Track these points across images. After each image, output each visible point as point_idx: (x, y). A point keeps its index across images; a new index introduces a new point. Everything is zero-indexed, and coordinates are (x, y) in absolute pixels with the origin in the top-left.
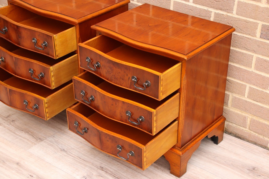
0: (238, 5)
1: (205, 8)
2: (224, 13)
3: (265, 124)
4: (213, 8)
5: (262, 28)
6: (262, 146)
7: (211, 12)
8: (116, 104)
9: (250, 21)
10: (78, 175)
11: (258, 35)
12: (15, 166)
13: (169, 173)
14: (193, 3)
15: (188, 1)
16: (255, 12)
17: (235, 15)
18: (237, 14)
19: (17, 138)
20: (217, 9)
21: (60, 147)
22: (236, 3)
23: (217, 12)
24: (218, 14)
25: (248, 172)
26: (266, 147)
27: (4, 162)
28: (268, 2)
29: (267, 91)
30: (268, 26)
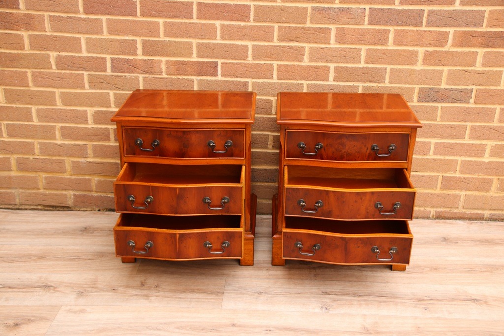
0: (391, 73)
1: (351, 84)
2: (375, 84)
3: (426, 193)
4: (361, 81)
5: (420, 91)
6: (424, 218)
7: (359, 86)
8: (361, 199)
9: (405, 87)
10: (314, 309)
11: (416, 99)
12: (235, 329)
13: (390, 271)
14: (334, 81)
15: (328, 80)
16: (412, 77)
17: (387, 85)
18: (390, 82)
19: (191, 302)
20: (365, 82)
21: (253, 291)
22: (388, 71)
23: (366, 84)
24: (367, 87)
25: (445, 243)
26: (428, 218)
27: (217, 330)
28: (425, 64)
29: (428, 157)
30: (426, 87)
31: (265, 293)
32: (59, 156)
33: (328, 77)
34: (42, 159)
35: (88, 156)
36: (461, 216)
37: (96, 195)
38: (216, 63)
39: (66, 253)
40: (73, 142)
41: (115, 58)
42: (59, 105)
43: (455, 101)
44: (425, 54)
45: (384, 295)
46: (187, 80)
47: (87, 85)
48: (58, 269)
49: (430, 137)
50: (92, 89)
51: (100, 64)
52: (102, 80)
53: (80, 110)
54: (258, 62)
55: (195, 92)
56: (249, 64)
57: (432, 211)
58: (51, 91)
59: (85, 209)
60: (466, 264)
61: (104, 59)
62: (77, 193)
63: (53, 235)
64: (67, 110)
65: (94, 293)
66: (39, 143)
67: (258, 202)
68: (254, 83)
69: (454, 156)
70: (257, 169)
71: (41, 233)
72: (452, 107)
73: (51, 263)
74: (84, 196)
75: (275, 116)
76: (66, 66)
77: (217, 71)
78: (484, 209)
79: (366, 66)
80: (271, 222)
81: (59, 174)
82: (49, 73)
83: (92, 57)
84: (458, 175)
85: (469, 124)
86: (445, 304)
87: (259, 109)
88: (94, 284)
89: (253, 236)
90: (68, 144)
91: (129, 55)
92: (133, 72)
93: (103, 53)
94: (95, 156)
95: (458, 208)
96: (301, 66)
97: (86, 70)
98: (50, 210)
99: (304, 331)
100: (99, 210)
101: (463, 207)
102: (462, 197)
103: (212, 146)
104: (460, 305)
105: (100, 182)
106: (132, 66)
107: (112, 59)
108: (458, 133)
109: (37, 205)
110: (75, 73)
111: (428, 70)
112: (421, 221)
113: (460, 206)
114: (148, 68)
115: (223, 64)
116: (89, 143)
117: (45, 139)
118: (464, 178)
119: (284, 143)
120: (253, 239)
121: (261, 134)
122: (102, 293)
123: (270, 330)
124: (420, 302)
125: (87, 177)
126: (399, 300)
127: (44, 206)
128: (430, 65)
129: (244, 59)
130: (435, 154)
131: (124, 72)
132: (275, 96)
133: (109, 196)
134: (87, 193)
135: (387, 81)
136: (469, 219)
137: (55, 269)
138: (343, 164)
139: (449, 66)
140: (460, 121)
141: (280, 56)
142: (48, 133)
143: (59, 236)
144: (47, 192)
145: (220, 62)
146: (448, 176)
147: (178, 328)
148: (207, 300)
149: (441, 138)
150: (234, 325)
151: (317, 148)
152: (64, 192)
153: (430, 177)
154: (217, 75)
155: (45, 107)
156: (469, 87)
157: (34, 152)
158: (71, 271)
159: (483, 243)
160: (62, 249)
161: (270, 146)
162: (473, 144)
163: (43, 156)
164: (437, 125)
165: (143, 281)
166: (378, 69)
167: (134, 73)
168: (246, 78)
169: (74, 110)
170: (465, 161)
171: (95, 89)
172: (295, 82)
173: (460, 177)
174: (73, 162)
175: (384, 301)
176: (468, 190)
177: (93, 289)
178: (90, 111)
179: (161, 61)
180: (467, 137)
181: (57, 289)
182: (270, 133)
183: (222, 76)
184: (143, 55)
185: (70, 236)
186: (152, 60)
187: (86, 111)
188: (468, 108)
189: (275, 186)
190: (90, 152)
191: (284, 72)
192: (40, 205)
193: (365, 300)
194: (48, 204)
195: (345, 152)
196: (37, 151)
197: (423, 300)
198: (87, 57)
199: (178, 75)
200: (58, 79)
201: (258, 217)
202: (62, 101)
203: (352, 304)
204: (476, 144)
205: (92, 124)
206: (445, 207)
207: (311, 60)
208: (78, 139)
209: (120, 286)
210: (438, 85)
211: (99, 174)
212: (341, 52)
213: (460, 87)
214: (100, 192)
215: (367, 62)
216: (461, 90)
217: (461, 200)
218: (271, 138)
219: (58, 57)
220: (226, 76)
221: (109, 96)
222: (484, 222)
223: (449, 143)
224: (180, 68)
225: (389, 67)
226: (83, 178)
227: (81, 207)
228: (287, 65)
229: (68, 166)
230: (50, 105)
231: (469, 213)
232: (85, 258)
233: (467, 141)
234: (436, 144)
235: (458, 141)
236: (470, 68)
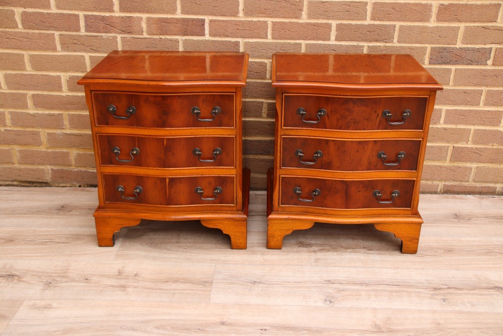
0: (400, 30)
1: (355, 43)
2: (381, 44)
3: (435, 166)
4: (366, 41)
5: (432, 51)
6: (431, 193)
7: (364, 46)
9: (416, 47)
10: (316, 302)
11: (427, 61)
12: (224, 328)
13: (400, 254)
14: (336, 40)
15: (329, 40)
16: (423, 35)
17: (396, 44)
18: (399, 42)
19: (174, 294)
20: (370, 41)
21: (246, 281)
22: (397, 28)
23: (371, 44)
24: (373, 47)
25: (456, 220)
26: (435, 193)
27: (203, 330)
28: (439, 20)
29: (439, 126)
30: (439, 47)
31: (260, 283)
32: (33, 127)
33: (329, 35)
34: (14, 131)
35: (65, 127)
36: (471, 190)
37: (75, 170)
38: (203, 21)
39: (38, 235)
40: (47, 112)
41: (89, 15)
42: (29, 70)
43: (470, 63)
44: (439, 8)
45: (395, 284)
46: (171, 40)
47: (59, 47)
48: (27, 255)
49: (441, 104)
50: (65, 51)
51: (71, 23)
52: (75, 41)
53: (52, 76)
54: (250, 19)
55: (180, 55)
56: (240, 21)
57: (440, 185)
58: (19, 54)
59: (64, 185)
60: (484, 245)
61: (77, 16)
62: (55, 168)
63: (26, 214)
64: (39, 75)
65: (63, 284)
66: (10, 112)
67: (251, 176)
68: (246, 44)
69: (466, 124)
70: (251, 141)
71: (13, 213)
72: (468, 69)
73: (20, 247)
74: (62, 171)
75: (270, 81)
76: (34, 25)
77: (204, 29)
78: (496, 182)
79: (372, 22)
80: (266, 198)
81: (35, 147)
82: (15, 32)
83: (63, 15)
84: (470, 145)
85: (484, 89)
86: (465, 293)
87: (252, 73)
88: (65, 273)
89: (245, 216)
90: (42, 114)
91: (105, 11)
92: (109, 32)
93: (75, 10)
94: (72, 128)
95: (468, 181)
96: (299, 23)
97: (57, 29)
98: (27, 186)
99: (305, 330)
100: (80, 186)
101: (474, 181)
102: (473, 170)
103: (197, 113)
104: (483, 295)
105: (78, 155)
106: (108, 25)
107: (86, 17)
108: (471, 98)
109: (12, 181)
110: (45, 33)
111: (442, 27)
112: (429, 196)
113: (471, 180)
114: (127, 27)
115: (211, 21)
116: (65, 113)
117: (16, 108)
118: (477, 149)
119: (280, 109)
120: (245, 220)
121: (254, 102)
122: (73, 284)
123: (265, 330)
124: (437, 292)
125: (65, 150)
126: (414, 290)
127: (20, 181)
128: (445, 21)
129: (234, 16)
130: (445, 122)
131: (100, 32)
132: (269, 59)
133: (89, 171)
134: (65, 168)
135: (395, 40)
136: (480, 193)
137: (23, 255)
138: (349, 134)
139: (466, 22)
140: (475, 85)
141: (276, 12)
142: (20, 102)
143: (32, 215)
144: (23, 167)
145: (207, 19)
146: (459, 147)
147: (157, 328)
148: (192, 292)
149: (453, 104)
150: (223, 323)
151: (320, 116)
152: (41, 167)
153: (440, 148)
154: (204, 35)
155: (14, 72)
156: (488, 46)
157: (5, 123)
158: (41, 256)
159: (498, 220)
160: (34, 230)
161: (264, 115)
162: (488, 111)
163: (15, 127)
164: (449, 89)
165: (121, 269)
166: (385, 26)
167: (111, 33)
168: (237, 37)
169: (46, 75)
170: (479, 129)
171: (69, 51)
172: (293, 42)
173: (472, 148)
174: (49, 134)
175: (396, 291)
176: (480, 162)
177: (63, 278)
178: (64, 76)
179: (141, 18)
180: (482, 103)
181: (22, 279)
182: (264, 101)
183: (210, 35)
184: (120, 11)
185: (44, 216)
186: (130, 17)
187: (59, 77)
188: (485, 70)
189: (271, 160)
190: (66, 122)
191: (280, 31)
192: (15, 181)
193: (374, 290)
194: (23, 180)
195: (351, 119)
196: (8, 122)
197: (440, 289)
198: (56, 14)
199: (161, 35)
200: (26, 40)
201: (251, 192)
202: (32, 65)
203: (360, 295)
204: (491, 111)
205: (66, 92)
206: (454, 180)
207: (310, 16)
208: (52, 108)
209: (94, 275)
210: (453, 44)
211: (78, 147)
212: (344, 6)
213: (477, 46)
214: (80, 167)
215: (373, 19)
216: (478, 50)
217: (472, 173)
218: (265, 106)
219: (24, 14)
220: (214, 36)
221: (85, 59)
222: (496, 196)
223: (461, 110)
224: (163, 26)
225: (398, 24)
226: (61, 152)
227: (60, 183)
228: (283, 22)
229: (44, 138)
230: (19, 70)
231: (480, 187)
232: (59, 241)
233: (482, 108)
234: (447, 111)
235: (472, 108)
236: (490, 24)
